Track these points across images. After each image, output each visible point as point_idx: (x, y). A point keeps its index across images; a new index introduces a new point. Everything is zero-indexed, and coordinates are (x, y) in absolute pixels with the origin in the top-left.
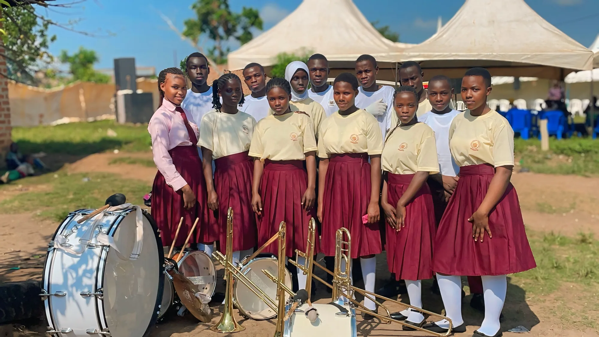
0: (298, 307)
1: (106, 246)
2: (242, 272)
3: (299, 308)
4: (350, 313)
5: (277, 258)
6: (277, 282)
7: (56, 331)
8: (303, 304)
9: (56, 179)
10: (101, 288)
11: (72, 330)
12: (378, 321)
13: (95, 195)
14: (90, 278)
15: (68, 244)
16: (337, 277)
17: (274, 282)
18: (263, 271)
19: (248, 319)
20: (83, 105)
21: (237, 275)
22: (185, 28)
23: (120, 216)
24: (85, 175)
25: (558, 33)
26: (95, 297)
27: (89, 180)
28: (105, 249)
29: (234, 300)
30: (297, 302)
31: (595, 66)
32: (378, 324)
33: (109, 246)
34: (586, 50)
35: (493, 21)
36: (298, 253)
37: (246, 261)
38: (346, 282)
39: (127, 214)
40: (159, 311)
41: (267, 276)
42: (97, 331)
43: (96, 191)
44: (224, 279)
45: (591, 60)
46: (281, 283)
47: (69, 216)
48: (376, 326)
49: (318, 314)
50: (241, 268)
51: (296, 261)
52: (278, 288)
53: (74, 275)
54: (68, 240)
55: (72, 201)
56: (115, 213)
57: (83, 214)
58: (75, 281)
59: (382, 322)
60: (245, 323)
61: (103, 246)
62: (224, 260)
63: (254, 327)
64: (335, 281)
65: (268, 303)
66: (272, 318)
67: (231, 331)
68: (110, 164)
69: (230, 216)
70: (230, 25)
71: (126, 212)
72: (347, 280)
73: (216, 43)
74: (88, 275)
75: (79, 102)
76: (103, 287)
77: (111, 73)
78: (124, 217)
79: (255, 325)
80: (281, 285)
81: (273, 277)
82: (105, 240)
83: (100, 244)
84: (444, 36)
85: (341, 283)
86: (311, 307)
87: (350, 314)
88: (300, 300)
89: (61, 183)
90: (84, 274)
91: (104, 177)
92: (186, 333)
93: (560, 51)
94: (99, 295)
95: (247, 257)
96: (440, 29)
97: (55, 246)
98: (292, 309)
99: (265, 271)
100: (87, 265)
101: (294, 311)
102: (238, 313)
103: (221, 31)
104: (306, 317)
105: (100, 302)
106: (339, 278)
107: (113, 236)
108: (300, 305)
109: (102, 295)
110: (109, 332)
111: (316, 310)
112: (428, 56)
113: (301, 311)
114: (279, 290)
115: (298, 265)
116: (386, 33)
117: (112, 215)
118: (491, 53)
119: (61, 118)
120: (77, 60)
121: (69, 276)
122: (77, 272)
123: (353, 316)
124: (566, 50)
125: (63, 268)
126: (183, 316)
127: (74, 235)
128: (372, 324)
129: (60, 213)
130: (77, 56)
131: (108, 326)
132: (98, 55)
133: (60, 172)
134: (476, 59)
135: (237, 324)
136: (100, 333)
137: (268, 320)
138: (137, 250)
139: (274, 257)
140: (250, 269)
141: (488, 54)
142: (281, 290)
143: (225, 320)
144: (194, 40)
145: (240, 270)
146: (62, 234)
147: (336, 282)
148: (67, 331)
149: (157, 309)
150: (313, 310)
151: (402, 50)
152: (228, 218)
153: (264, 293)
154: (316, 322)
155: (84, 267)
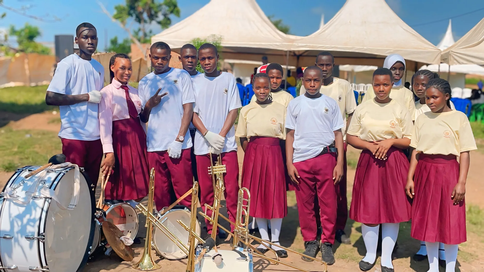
0: (207, 252)
1: (48, 198)
2: (160, 221)
3: (207, 254)
4: (248, 258)
5: (190, 210)
6: (189, 231)
7: (3, 267)
8: (210, 250)
9: (2, 134)
10: (43, 233)
11: (17, 267)
12: (268, 263)
13: (36, 150)
14: (33, 226)
15: (16, 195)
16: (237, 227)
17: (187, 230)
18: (178, 221)
19: (163, 259)
20: (27, 72)
21: (156, 223)
22: (115, 12)
23: (61, 173)
24: (27, 132)
25: (414, 34)
26: (37, 240)
27: (31, 136)
28: (48, 200)
29: (153, 243)
30: (206, 248)
31: (442, 61)
32: (268, 265)
33: (51, 198)
34: (435, 48)
35: (365, 22)
36: (207, 207)
37: (164, 212)
38: (245, 232)
39: (67, 172)
40: (90, 251)
41: (181, 225)
42: (38, 268)
43: (37, 146)
44: (145, 226)
45: (439, 56)
46: (192, 231)
47: (17, 171)
48: (266, 267)
49: (222, 259)
50: (159, 218)
51: (204, 213)
52: (189, 235)
53: (20, 223)
54: (16, 192)
55: (16, 153)
56: (57, 170)
57: (29, 171)
58: (20, 228)
59: (271, 263)
60: (161, 262)
61: (46, 198)
62: (146, 211)
63: (168, 266)
64: (236, 230)
65: (181, 246)
66: (183, 259)
67: (149, 269)
68: (49, 123)
69: (152, 175)
70: (153, 12)
71: (66, 170)
72: (246, 230)
73: (141, 26)
74: (32, 224)
75: (23, 69)
76: (45, 232)
77: (51, 46)
78: (64, 174)
79: (169, 264)
80: (193, 233)
81: (186, 226)
82: (47, 193)
83: (43, 196)
84: (326, 31)
85: (241, 232)
86: (217, 253)
87: (248, 260)
88: (209, 247)
89: (7, 138)
90: (28, 223)
91: (44, 134)
92: (112, 270)
93: (416, 48)
94: (42, 239)
95: (164, 208)
96: (322, 26)
97: (5, 197)
98: (202, 254)
99: (180, 222)
100: (31, 216)
101: (203, 256)
102: (155, 253)
103: (145, 16)
104: (212, 261)
105: (41, 244)
106: (240, 228)
107: (54, 190)
108: (208, 251)
109: (44, 239)
110: (48, 269)
111: (221, 255)
112: (312, 47)
113: (209, 256)
114: (191, 237)
115: (206, 216)
116: (280, 25)
117: (54, 172)
118: (362, 47)
119: (9, 82)
120: (23, 34)
121: (15, 224)
122: (22, 221)
123: (250, 261)
124: (420, 47)
125: (10, 217)
126: (110, 255)
127: (21, 187)
128: (263, 264)
129: (6, 164)
130: (22, 30)
131: (48, 264)
132: (40, 30)
133: (6, 128)
134: (350, 51)
135: (154, 263)
136: (41, 270)
137: (179, 260)
138: (74, 202)
139: (187, 209)
140: (167, 218)
141: (360, 47)
142: (192, 237)
143: (144, 260)
144: (123, 22)
145: (158, 219)
146: (11, 187)
147: (237, 232)
148: (12, 268)
149: (88, 249)
150: (219, 256)
151: (293, 41)
152: (151, 177)
153: (178, 238)
154: (220, 265)
155: (28, 216)
